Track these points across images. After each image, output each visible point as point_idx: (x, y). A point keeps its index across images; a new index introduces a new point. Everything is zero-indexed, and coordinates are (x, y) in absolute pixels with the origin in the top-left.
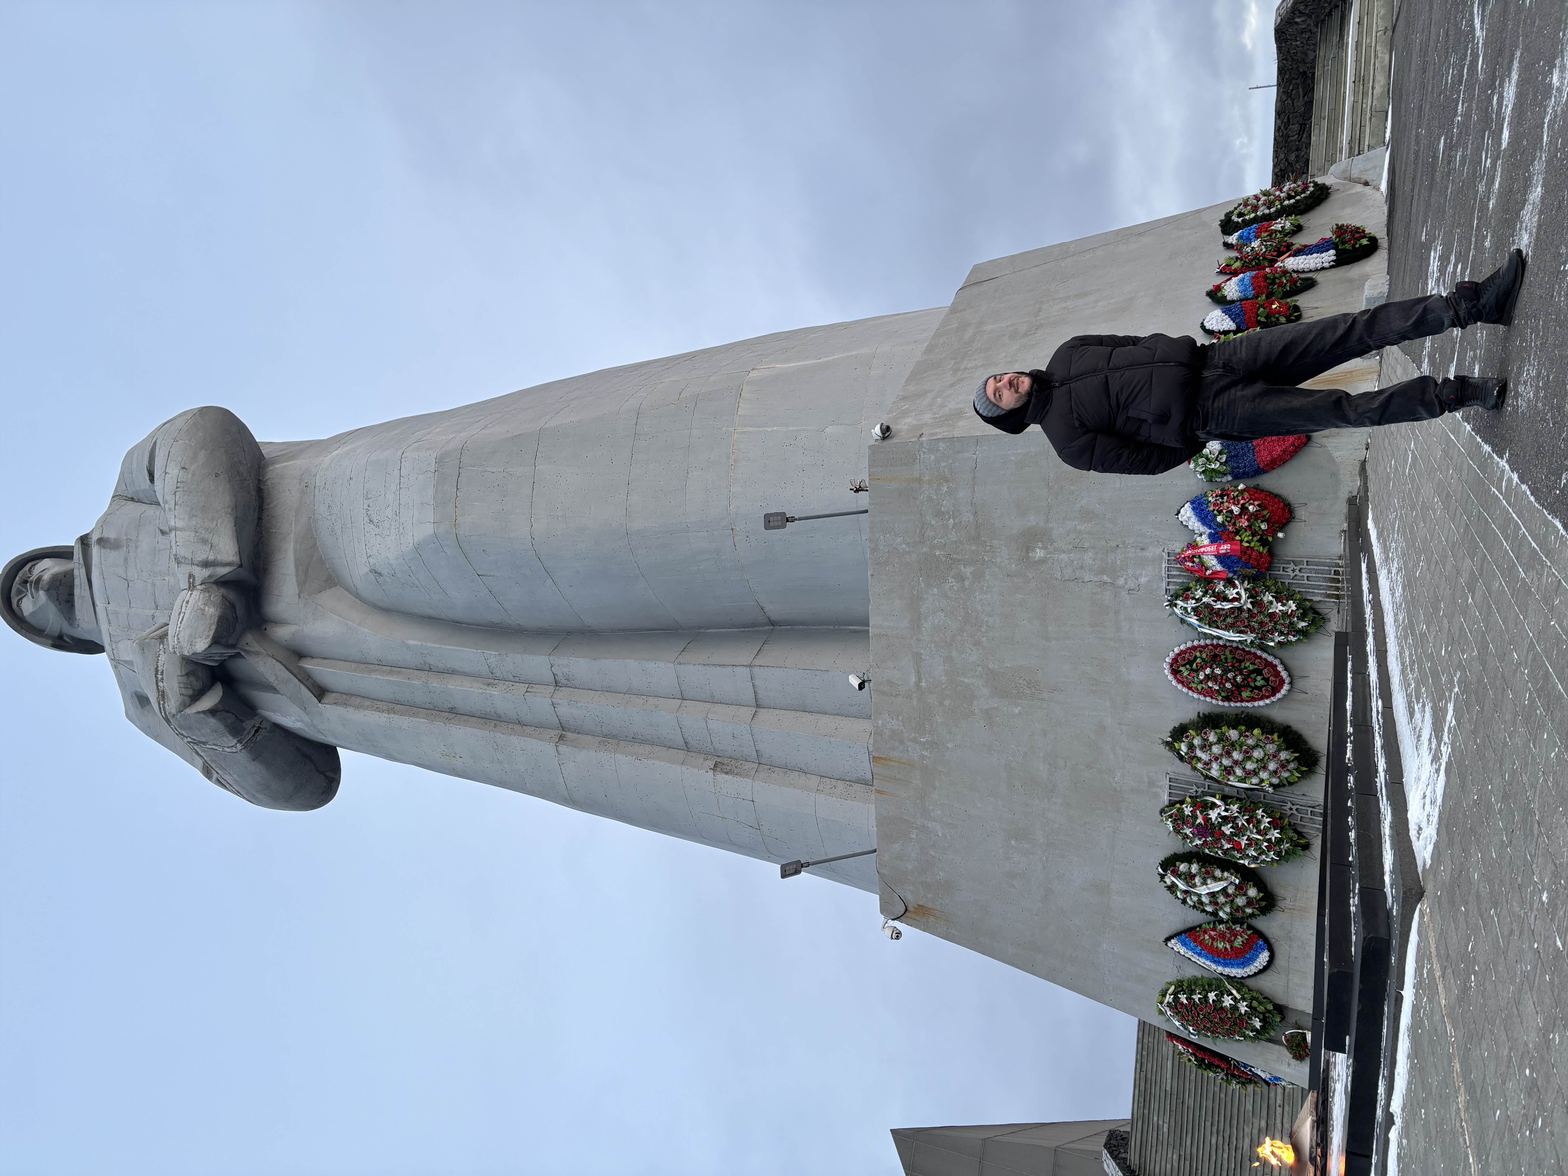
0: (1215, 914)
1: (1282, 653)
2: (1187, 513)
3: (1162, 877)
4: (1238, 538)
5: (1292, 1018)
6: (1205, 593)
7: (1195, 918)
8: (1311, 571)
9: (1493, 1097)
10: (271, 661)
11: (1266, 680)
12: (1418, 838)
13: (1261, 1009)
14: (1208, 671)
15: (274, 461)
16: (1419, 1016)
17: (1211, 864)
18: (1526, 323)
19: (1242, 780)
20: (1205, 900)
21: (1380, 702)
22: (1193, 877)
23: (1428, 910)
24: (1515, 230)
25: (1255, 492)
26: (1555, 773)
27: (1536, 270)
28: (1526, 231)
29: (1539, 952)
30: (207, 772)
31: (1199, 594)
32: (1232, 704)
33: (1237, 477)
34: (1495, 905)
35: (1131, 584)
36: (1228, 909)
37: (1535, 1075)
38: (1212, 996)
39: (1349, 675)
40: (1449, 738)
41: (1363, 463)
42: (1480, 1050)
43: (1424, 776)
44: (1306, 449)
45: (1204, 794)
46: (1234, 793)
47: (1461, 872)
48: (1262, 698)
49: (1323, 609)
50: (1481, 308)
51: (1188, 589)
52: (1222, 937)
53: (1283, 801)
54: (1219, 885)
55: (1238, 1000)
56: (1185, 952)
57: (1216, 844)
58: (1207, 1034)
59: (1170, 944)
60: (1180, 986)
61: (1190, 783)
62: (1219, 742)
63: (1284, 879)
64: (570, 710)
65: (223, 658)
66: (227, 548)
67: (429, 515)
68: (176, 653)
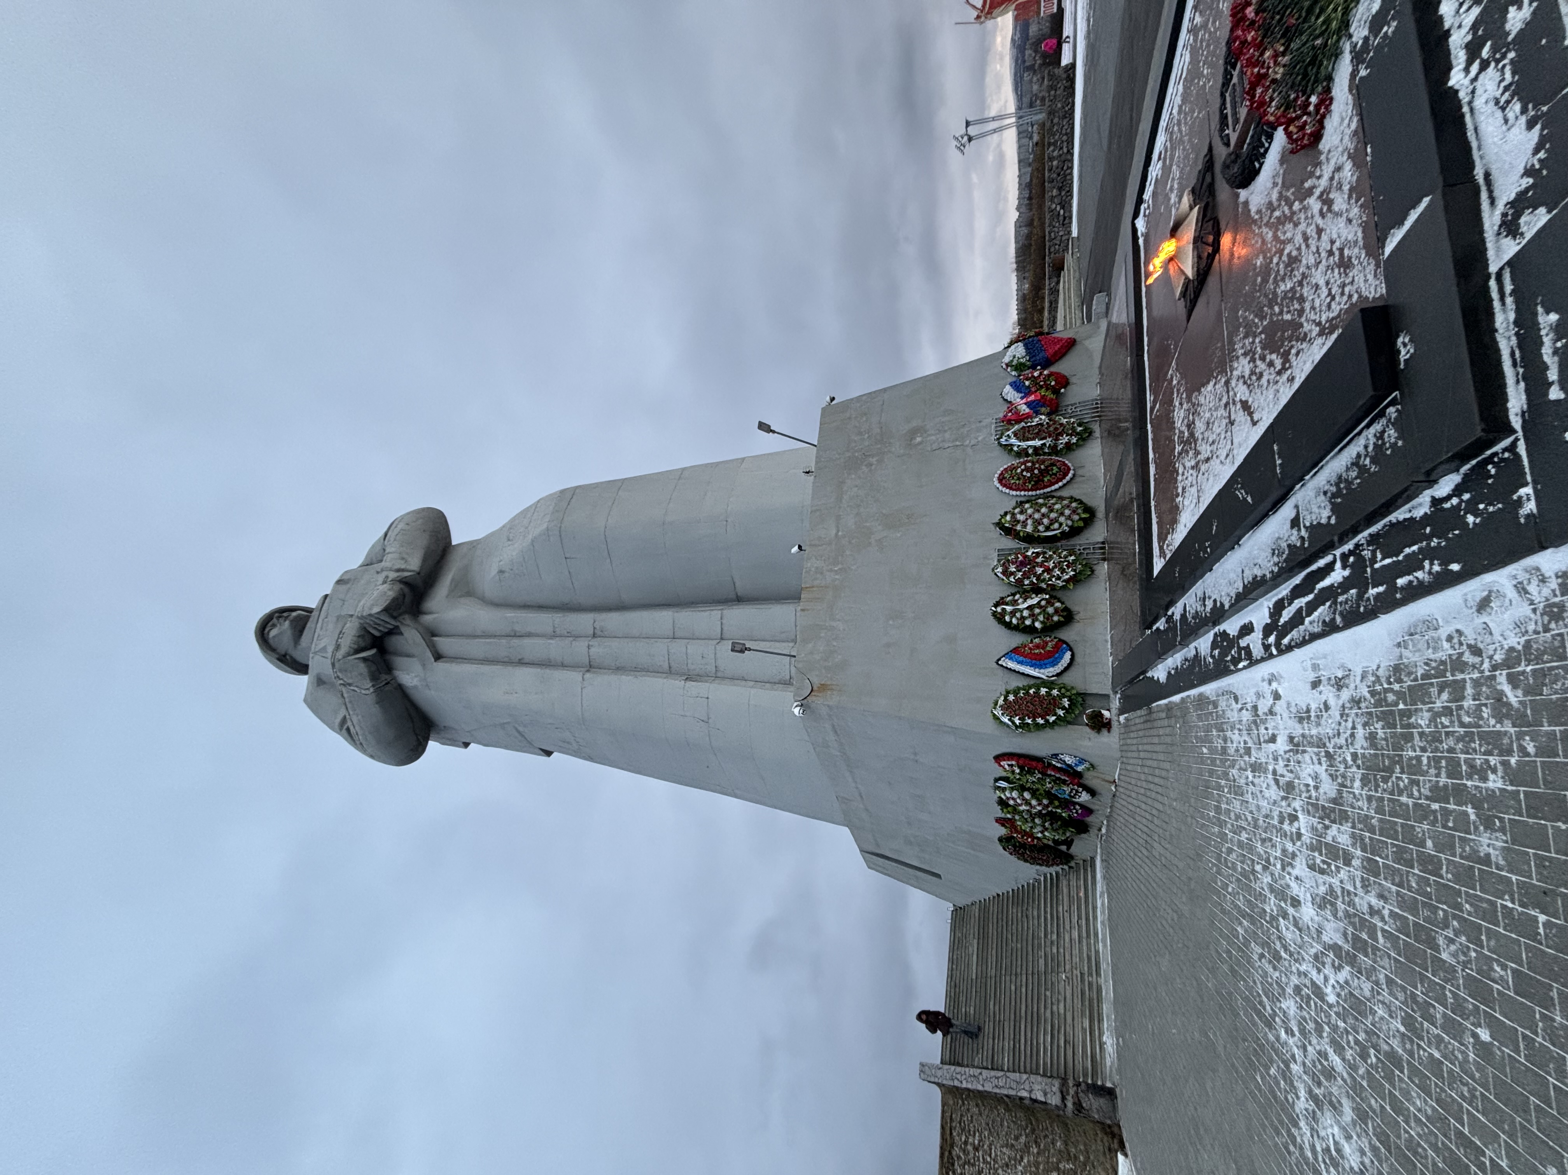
2: (1008, 388)
4: (1036, 394)
5: (1091, 702)
8: (1081, 407)
10: (413, 630)
11: (1059, 469)
13: (1068, 694)
19: (1048, 529)
35: (973, 442)
36: (1041, 618)
44: (1073, 349)
49: (1090, 426)
52: (1037, 646)
53: (1074, 545)
54: (1035, 601)
55: (1051, 689)
56: (1011, 665)
57: (1032, 571)
58: (1029, 721)
59: (1000, 662)
60: (1008, 692)
61: (1011, 549)
62: (1031, 507)
63: (1077, 599)
64: (599, 650)
65: (386, 630)
66: (414, 563)
67: (547, 519)
68: (358, 617)
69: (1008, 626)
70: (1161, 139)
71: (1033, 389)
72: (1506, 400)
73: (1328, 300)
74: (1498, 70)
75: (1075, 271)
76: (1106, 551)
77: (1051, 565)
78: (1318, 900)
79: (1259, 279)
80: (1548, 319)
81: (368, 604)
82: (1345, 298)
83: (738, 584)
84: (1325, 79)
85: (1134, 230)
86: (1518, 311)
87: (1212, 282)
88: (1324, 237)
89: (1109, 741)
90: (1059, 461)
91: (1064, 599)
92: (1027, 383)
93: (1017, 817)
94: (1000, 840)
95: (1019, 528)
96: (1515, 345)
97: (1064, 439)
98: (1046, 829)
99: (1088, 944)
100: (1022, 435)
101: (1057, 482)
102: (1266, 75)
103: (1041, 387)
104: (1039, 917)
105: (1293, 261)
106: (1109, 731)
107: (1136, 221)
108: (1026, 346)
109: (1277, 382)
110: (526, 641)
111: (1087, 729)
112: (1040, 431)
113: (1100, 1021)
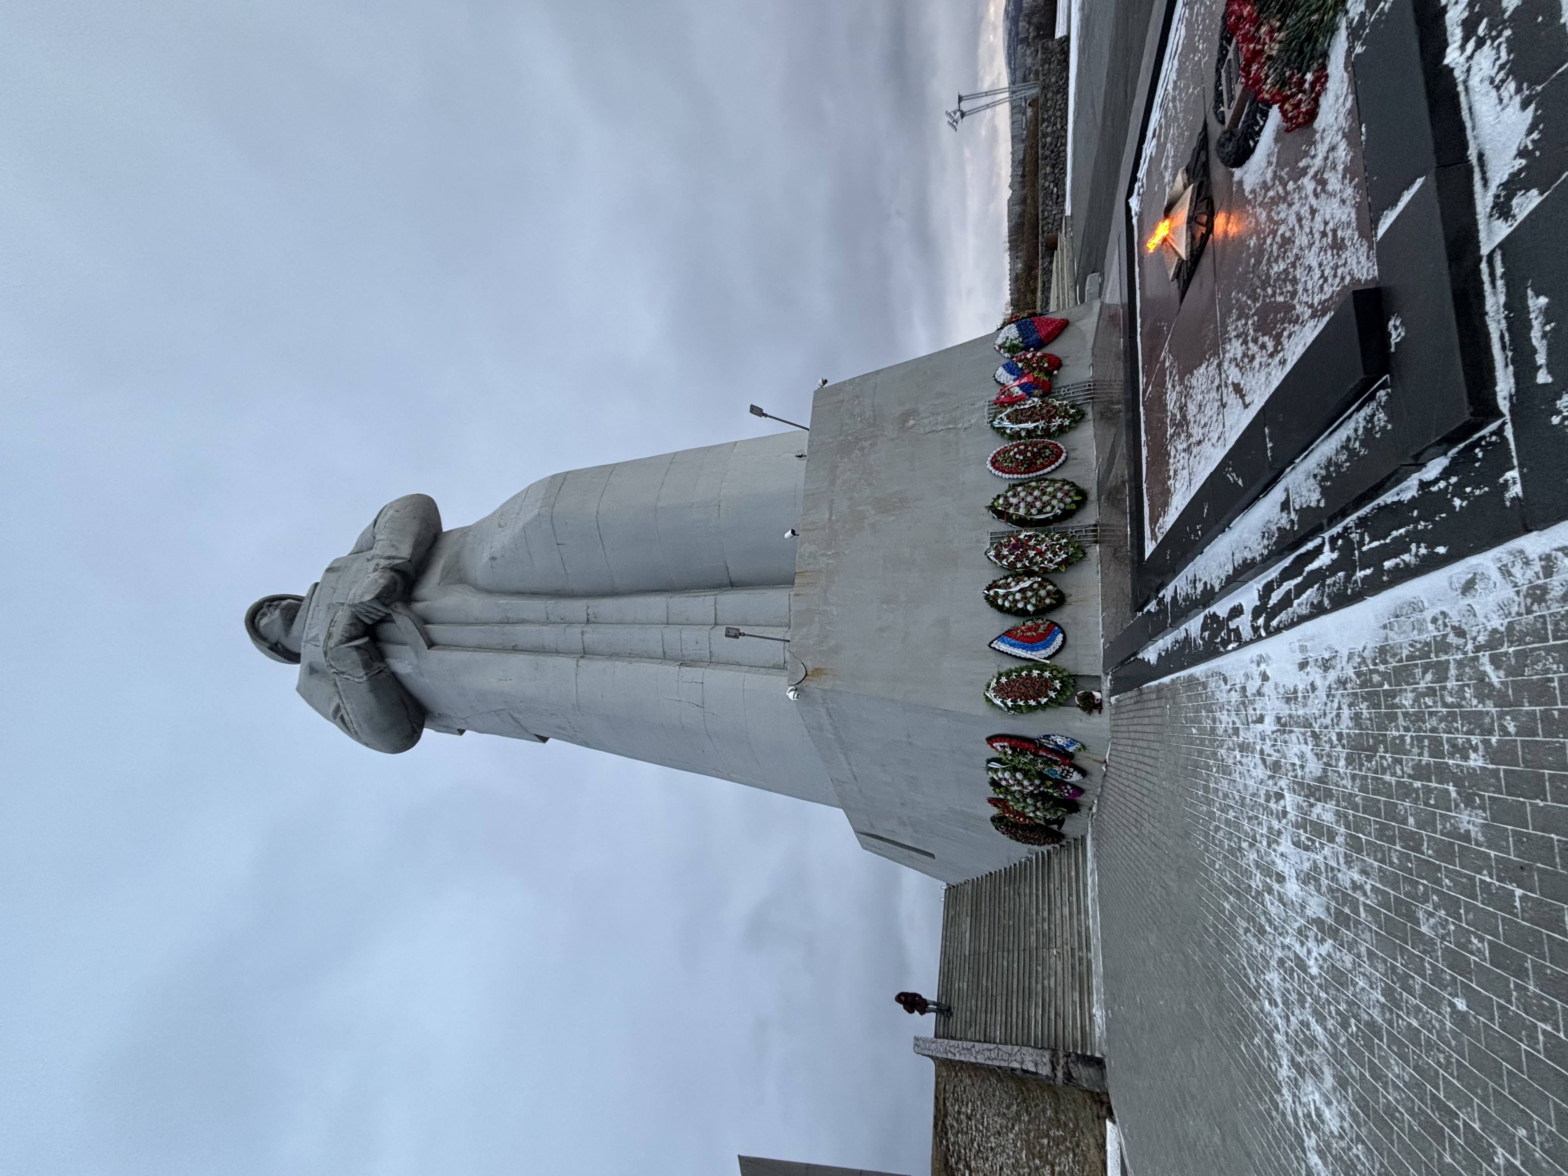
0: (1025, 609)
2: (1001, 370)
3: (988, 594)
4: (1029, 376)
8: (1074, 389)
11: (1052, 451)
13: (1060, 676)
19: (1040, 512)
20: (1018, 597)
35: (966, 425)
36: (1033, 601)
44: (1066, 330)
49: (1083, 408)
52: (1030, 629)
53: (1067, 528)
54: (1026, 584)
55: (1043, 671)
56: (1004, 647)
57: (1024, 554)
58: (1022, 703)
59: (992, 645)
60: (1000, 675)
61: (1003, 533)
62: (1024, 490)
63: (1069, 582)
64: (593, 636)
65: (377, 618)
66: (405, 551)
67: (538, 505)
68: (350, 606)
69: (1001, 609)
70: (1155, 116)
71: (1026, 371)
72: (1495, 384)
73: (1321, 281)
74: (1493, 48)
75: (1068, 251)
76: (1098, 534)
77: (1044, 548)
78: (1302, 875)
79: (1253, 260)
80: (1537, 303)
81: (359, 592)
82: (1338, 280)
83: (731, 568)
84: (1321, 56)
85: (1128, 209)
86: (1508, 294)
87: (1206, 262)
88: (1318, 218)
89: (1100, 722)
90: (1051, 444)
91: (1056, 582)
92: (1020, 365)
93: (1009, 798)
94: (993, 820)
95: (1011, 511)
96: (1504, 329)
97: (1057, 422)
98: (1038, 809)
99: (1079, 920)
100: (1014, 418)
101: (1049, 465)
102: (1262, 51)
103: (1035, 369)
104: (1031, 894)
105: (1287, 242)
106: (1100, 712)
107: (1130, 200)
108: (1019, 327)
109: (1269, 364)
110: (520, 628)
111: (1079, 710)
112: (1032, 413)
113: (1090, 994)
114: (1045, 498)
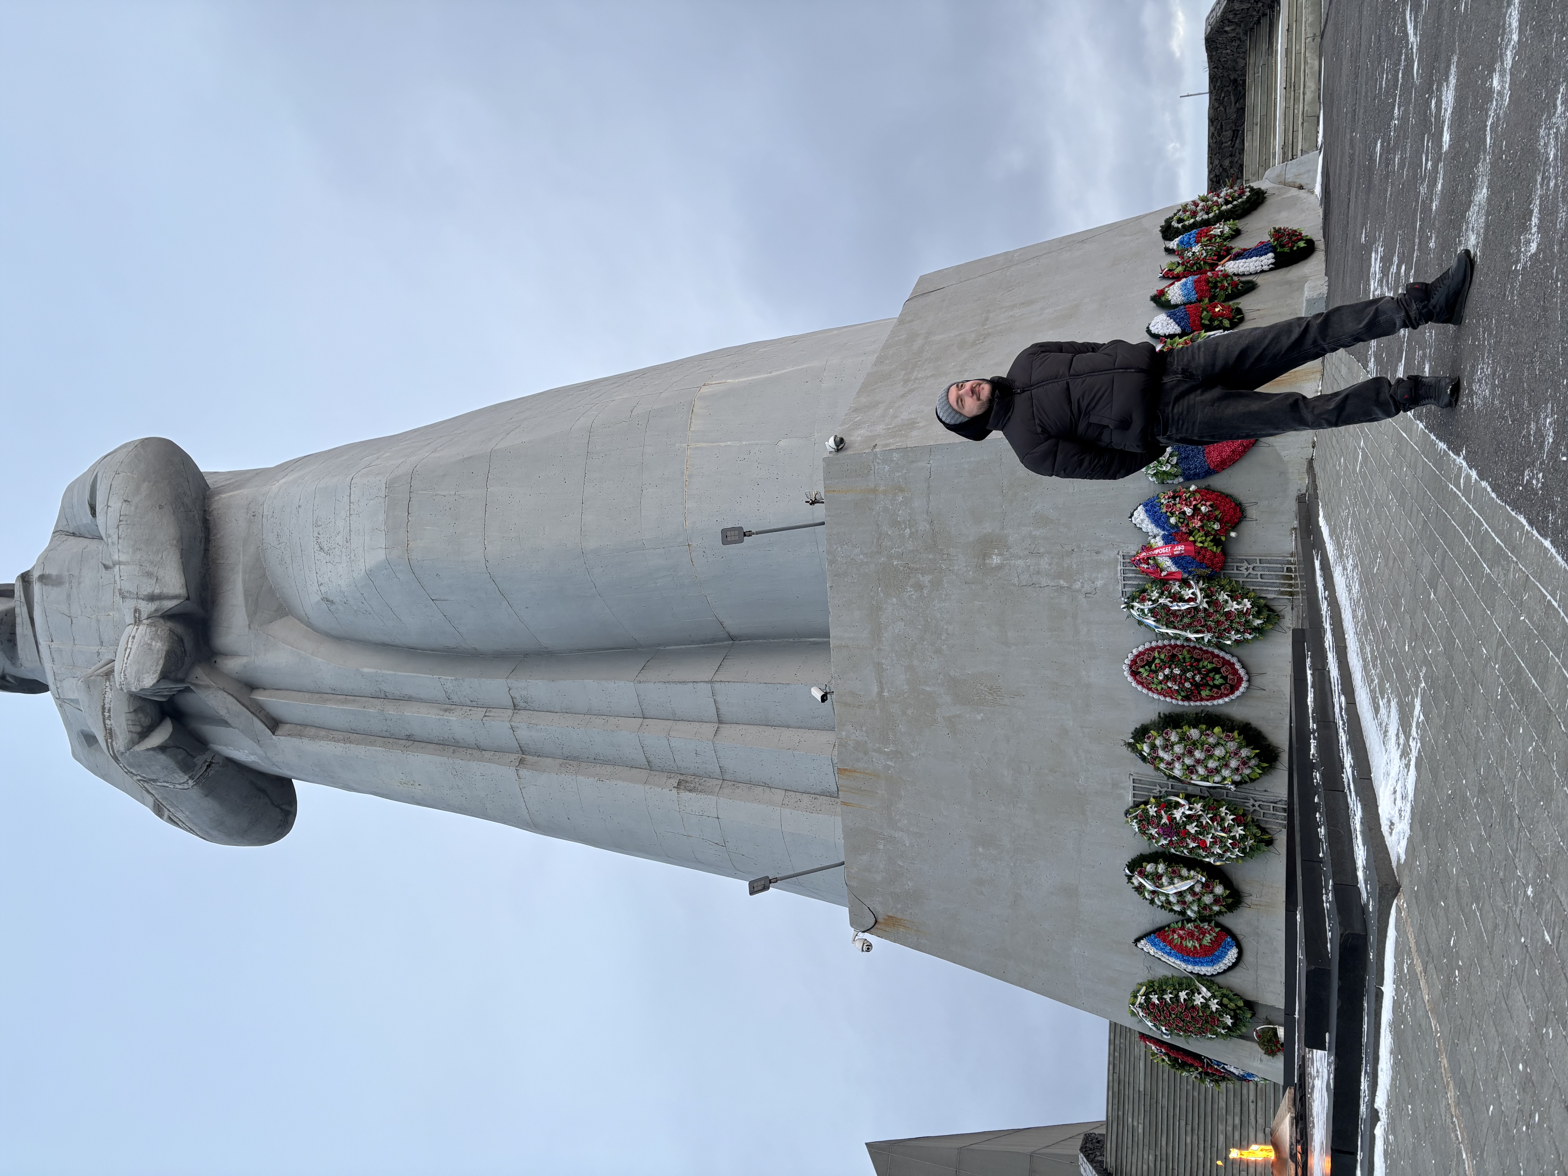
0: (1183, 913)
1: (1239, 651)
2: (1140, 516)
3: (1130, 878)
4: (1191, 539)
5: (1262, 1014)
6: (1161, 594)
7: (1163, 917)
8: (1264, 569)
9: (1484, 1093)
10: (221, 694)
11: (1225, 678)
12: (1391, 833)
13: (1232, 1005)
14: (1167, 671)
15: (218, 490)
16: (1401, 1012)
17: (1177, 863)
18: (1478, 322)
19: (1206, 779)
20: (1173, 899)
21: (1343, 698)
22: (1160, 877)
23: (1405, 905)
24: (1460, 231)
25: (1207, 493)
26: (1533, 767)
27: (1485, 270)
28: (1473, 232)
29: (1526, 946)
30: (159, 810)
31: (1155, 595)
32: (1192, 703)
33: (1189, 478)
34: (1477, 899)
36: (1195, 908)
37: (1529, 1070)
38: (1183, 995)
39: (1309, 672)
40: (1417, 733)
41: (1311, 461)
42: (1469, 1045)
43: (1394, 772)
45: (1168, 794)
46: (1197, 791)
47: (1438, 866)
48: (1221, 697)
49: (1278, 606)
50: (1431, 308)
51: (1144, 591)
52: (1190, 936)
54: (1185, 884)
55: (1208, 998)
56: (1155, 953)
57: (1181, 843)
58: (1180, 1033)
59: (1139, 945)
60: (1150, 987)
61: (1152, 784)
62: (1180, 742)
63: (1249, 876)
64: (529, 733)
65: (174, 693)
66: (172, 579)
77: (1209, 839)
111: (1257, 1047)
114: (1212, 764)
